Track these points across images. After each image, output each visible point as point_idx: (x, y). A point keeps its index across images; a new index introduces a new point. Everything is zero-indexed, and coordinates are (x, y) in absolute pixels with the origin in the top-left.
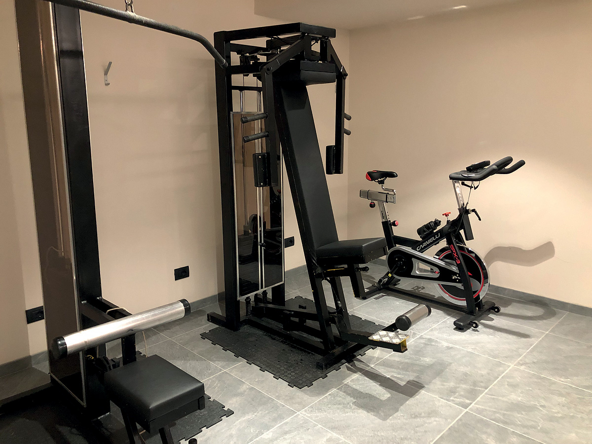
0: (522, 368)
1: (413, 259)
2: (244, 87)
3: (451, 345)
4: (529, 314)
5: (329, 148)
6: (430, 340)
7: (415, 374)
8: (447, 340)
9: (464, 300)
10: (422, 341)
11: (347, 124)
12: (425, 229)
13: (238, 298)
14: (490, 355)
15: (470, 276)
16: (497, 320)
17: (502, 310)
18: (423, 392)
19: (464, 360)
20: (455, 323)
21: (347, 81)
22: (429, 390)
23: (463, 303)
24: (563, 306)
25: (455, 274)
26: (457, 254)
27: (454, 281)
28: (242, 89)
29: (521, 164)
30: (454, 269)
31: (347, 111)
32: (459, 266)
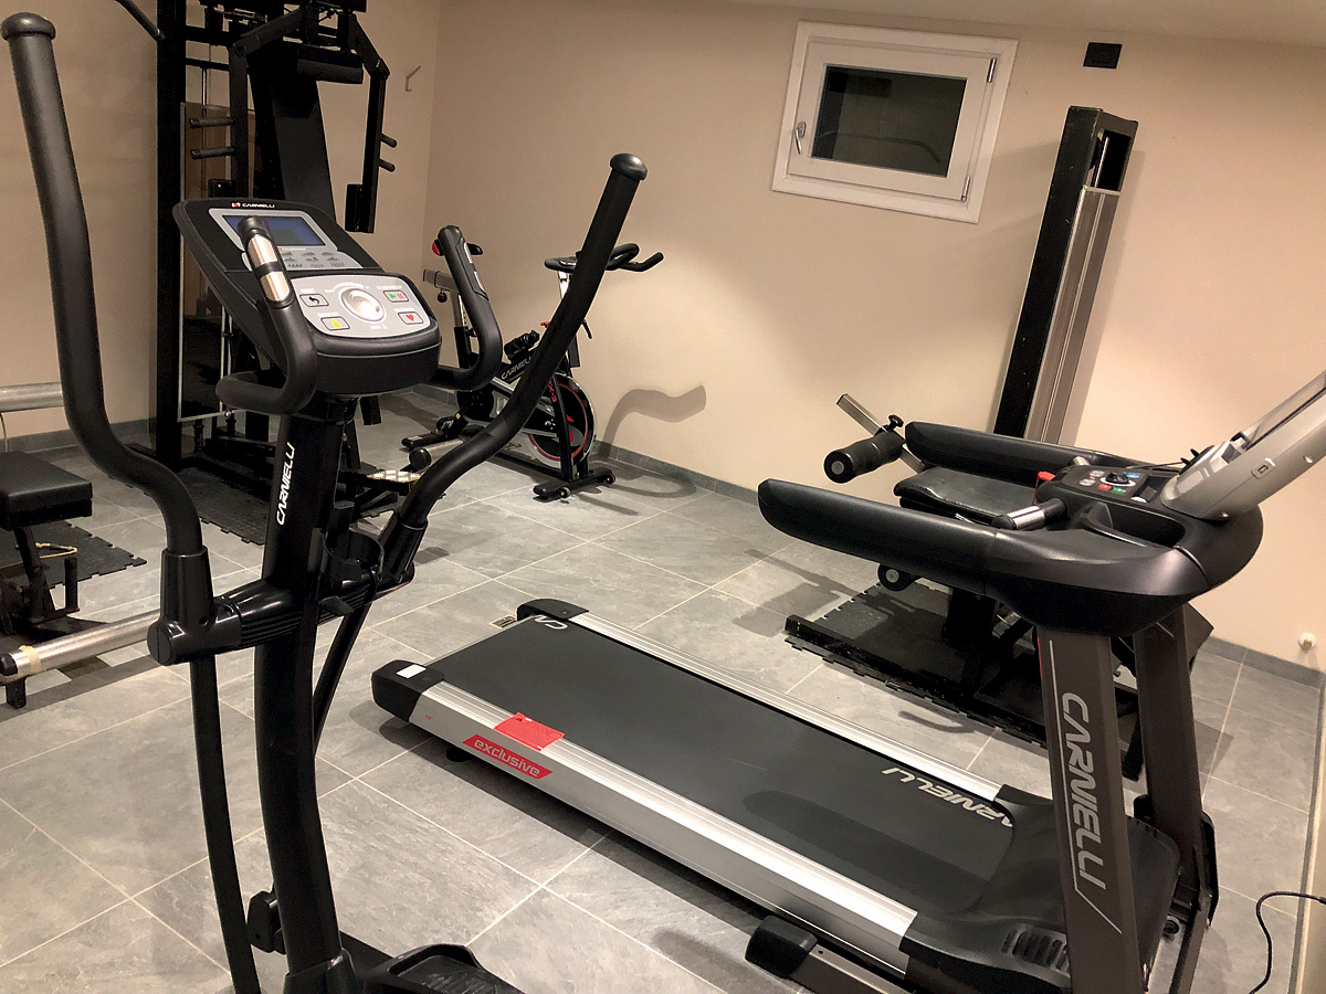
0: (600, 544)
1: (494, 393)
2: (210, 62)
3: (515, 515)
4: (657, 489)
5: (351, 188)
6: (490, 508)
7: (443, 542)
8: (514, 510)
9: (557, 460)
10: (477, 508)
11: (385, 152)
12: (516, 346)
13: (180, 419)
14: (565, 529)
15: (570, 423)
16: (604, 493)
17: (618, 481)
18: (443, 559)
19: (524, 532)
20: (535, 490)
21: (392, 86)
22: (454, 559)
23: (557, 465)
24: (708, 482)
25: (549, 418)
26: (554, 387)
27: (547, 429)
28: (206, 65)
29: (658, 258)
30: (549, 409)
31: (387, 129)
32: (556, 406)
